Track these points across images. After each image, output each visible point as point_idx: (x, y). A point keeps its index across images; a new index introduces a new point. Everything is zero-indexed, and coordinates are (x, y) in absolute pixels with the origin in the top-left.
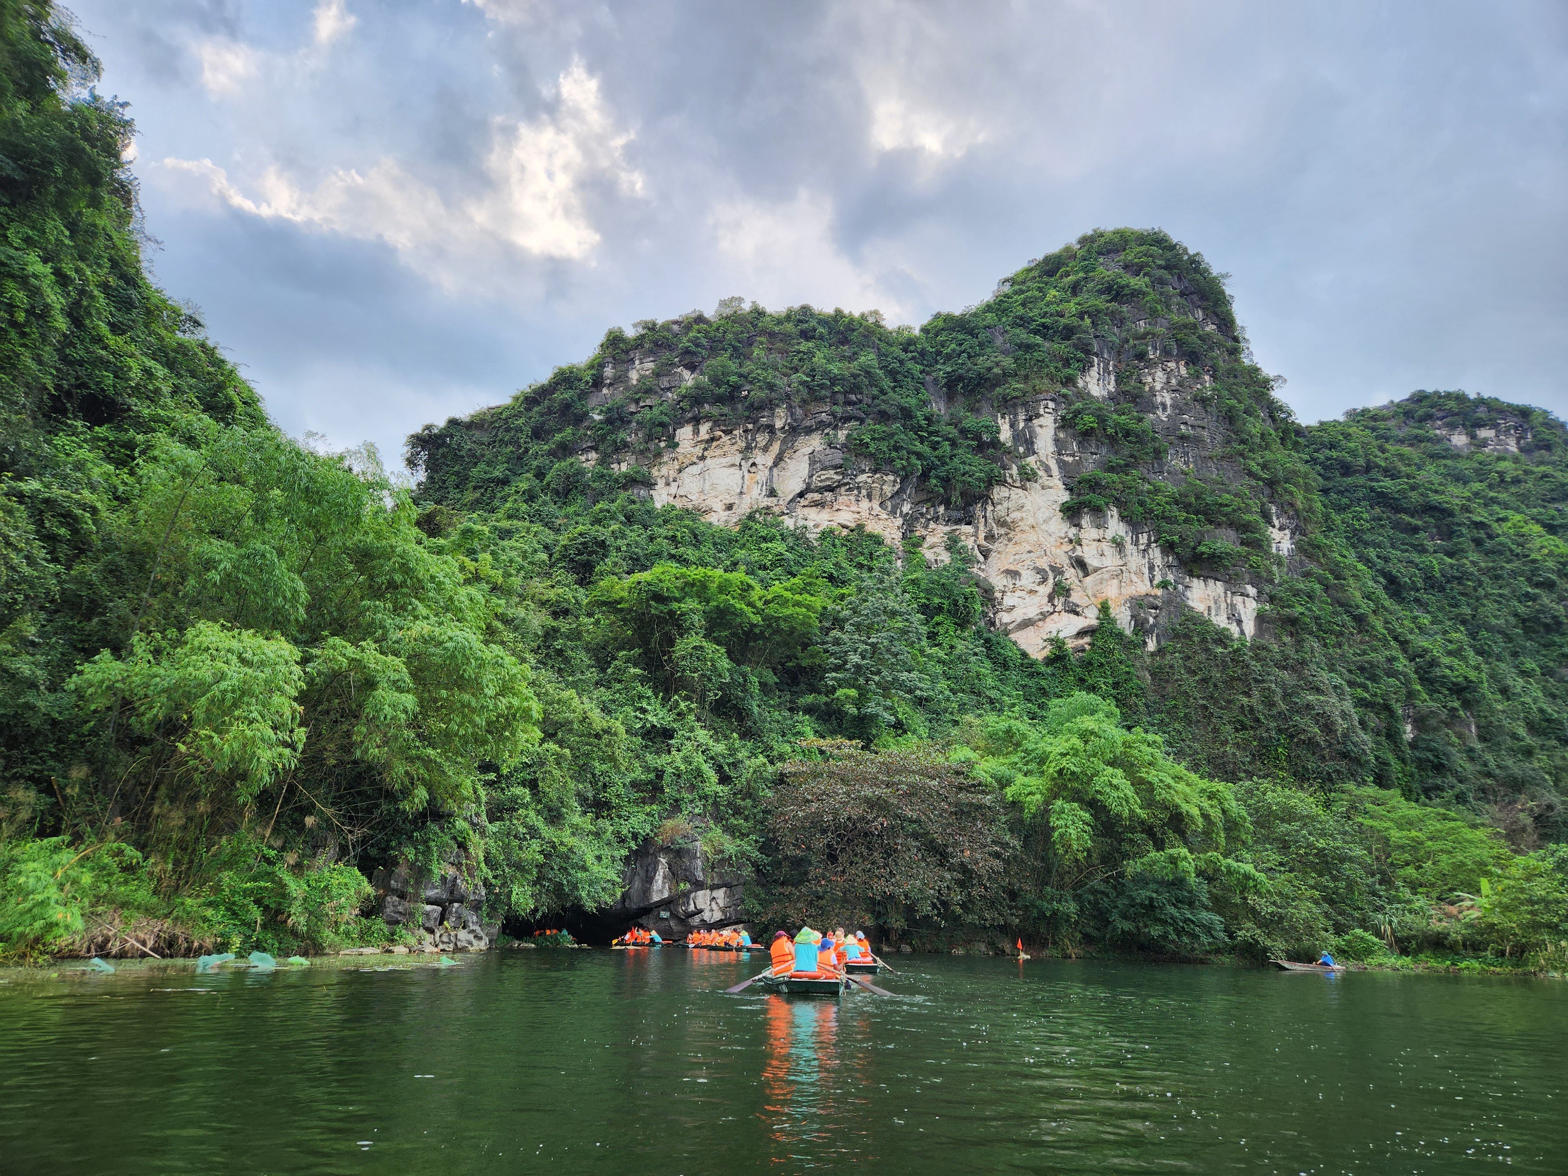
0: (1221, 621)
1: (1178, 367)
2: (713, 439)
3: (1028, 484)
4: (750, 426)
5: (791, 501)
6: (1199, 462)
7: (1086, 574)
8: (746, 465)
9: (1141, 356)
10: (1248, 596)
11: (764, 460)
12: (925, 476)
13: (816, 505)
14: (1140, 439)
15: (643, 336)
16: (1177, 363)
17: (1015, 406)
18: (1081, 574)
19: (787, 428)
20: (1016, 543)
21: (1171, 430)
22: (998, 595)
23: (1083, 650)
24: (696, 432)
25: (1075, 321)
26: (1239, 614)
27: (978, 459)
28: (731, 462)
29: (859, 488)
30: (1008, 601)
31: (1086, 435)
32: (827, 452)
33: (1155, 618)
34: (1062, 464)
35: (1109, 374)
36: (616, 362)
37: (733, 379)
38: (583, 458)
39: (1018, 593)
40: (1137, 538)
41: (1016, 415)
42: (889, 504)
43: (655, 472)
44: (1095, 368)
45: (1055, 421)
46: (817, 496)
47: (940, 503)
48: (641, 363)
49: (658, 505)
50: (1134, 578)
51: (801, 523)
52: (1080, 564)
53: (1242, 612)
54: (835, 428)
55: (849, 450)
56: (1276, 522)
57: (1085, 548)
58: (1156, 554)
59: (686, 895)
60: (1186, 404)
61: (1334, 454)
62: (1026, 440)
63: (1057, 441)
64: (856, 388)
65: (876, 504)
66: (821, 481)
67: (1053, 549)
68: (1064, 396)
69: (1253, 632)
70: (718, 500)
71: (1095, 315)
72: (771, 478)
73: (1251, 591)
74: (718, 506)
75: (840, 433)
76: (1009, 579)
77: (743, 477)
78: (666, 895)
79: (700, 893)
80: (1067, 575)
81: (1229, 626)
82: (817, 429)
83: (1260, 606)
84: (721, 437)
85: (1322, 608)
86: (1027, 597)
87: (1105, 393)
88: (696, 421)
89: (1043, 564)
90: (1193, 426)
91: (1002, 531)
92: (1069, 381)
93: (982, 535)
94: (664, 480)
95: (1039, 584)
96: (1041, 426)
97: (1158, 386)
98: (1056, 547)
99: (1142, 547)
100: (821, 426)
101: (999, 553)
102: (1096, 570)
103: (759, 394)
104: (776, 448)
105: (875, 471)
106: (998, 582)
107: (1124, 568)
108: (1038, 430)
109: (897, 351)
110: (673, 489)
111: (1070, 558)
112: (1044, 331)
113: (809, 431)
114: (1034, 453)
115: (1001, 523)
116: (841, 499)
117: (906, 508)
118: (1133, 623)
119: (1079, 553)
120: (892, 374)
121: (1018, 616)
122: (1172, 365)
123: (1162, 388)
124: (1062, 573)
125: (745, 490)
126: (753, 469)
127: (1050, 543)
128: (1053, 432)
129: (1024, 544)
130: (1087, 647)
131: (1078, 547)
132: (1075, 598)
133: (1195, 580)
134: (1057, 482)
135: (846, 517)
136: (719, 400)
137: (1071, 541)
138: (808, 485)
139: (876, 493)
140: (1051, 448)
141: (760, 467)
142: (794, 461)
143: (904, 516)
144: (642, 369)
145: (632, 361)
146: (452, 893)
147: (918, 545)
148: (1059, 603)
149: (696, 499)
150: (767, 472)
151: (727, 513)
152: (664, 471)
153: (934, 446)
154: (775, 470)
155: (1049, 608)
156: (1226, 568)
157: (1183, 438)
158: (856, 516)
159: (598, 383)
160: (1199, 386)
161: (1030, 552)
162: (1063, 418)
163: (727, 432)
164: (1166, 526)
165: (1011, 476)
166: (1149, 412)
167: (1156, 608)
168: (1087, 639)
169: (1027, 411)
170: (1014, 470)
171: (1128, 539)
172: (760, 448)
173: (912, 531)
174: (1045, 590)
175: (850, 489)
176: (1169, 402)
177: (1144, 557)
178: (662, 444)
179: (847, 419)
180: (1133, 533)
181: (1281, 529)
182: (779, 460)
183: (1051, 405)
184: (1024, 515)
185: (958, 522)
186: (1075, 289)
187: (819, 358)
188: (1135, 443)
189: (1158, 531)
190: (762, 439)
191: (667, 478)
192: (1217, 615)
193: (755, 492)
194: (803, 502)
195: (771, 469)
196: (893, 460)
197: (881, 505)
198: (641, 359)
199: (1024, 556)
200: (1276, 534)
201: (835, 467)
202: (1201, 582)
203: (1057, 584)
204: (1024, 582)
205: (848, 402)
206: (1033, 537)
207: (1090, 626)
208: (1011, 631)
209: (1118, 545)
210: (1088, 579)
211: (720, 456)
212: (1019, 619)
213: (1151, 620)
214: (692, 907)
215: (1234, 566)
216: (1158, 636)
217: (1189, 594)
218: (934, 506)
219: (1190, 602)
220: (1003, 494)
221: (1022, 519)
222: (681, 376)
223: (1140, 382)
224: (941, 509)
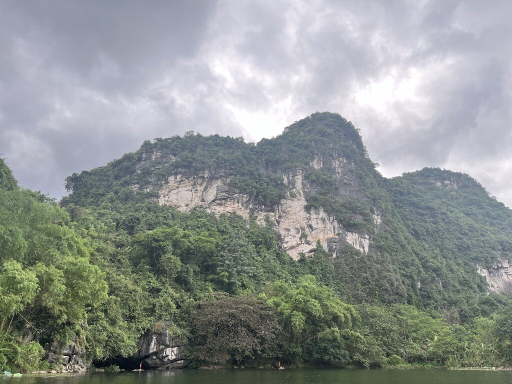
0: (357, 247)
1: (343, 160)
2: (182, 181)
3: (293, 199)
4: (196, 176)
5: (210, 203)
6: (350, 192)
7: (313, 231)
8: (194, 190)
9: (331, 156)
10: (366, 238)
11: (200, 188)
12: (257, 195)
13: (219, 205)
14: (331, 184)
15: (157, 143)
16: (343, 158)
17: (288, 171)
18: (311, 230)
19: (209, 177)
20: (289, 219)
21: (341, 181)
22: (283, 237)
23: (311, 257)
24: (176, 178)
25: (309, 143)
27: (276, 190)
28: (188, 189)
29: (234, 199)
30: (286, 239)
31: (313, 182)
32: (223, 186)
34: (305, 192)
35: (320, 161)
36: (147, 152)
37: (190, 159)
38: (133, 187)
39: (290, 237)
40: (330, 218)
41: (289, 174)
42: (245, 205)
43: (160, 192)
44: (316, 159)
45: (302, 177)
46: (219, 202)
47: (263, 205)
48: (156, 153)
49: (160, 204)
50: (329, 232)
51: (213, 211)
52: (310, 227)
53: (364, 244)
54: (226, 178)
55: (231, 186)
56: (376, 213)
57: (312, 221)
58: (336, 223)
59: (163, 350)
60: (346, 172)
61: (398, 188)
62: (292, 183)
63: (303, 184)
64: (234, 164)
65: (240, 205)
66: (221, 196)
67: (301, 221)
68: (305, 169)
69: (368, 251)
70: (183, 203)
71: (316, 141)
72: (202, 195)
73: (367, 237)
74: (183, 205)
75: (228, 179)
76: (286, 232)
77: (192, 195)
78: (155, 350)
79: (168, 349)
80: (306, 231)
81: (360, 249)
82: (220, 178)
83: (370, 242)
84: (185, 180)
85: (391, 242)
86: (292, 238)
87: (319, 168)
88: (176, 174)
89: (298, 226)
90: (348, 180)
91: (284, 215)
92: (307, 164)
93: (277, 216)
94: (163, 195)
95: (297, 233)
96: (297, 179)
97: (337, 166)
99: (331, 221)
100: (221, 177)
101: (283, 222)
102: (316, 229)
103: (199, 165)
104: (205, 184)
105: (240, 193)
106: (283, 233)
107: (325, 228)
108: (296, 180)
109: (248, 151)
110: (166, 199)
111: (307, 224)
112: (299, 146)
113: (217, 179)
114: (295, 188)
115: (284, 212)
116: (228, 203)
117: (251, 206)
118: (328, 248)
119: (310, 223)
120: (247, 159)
121: (289, 245)
122: (341, 159)
124: (304, 230)
125: (193, 199)
126: (196, 192)
127: (300, 219)
128: (301, 181)
129: (292, 219)
130: (313, 256)
131: (310, 221)
132: (309, 238)
133: (349, 233)
134: (303, 198)
135: (229, 209)
136: (184, 167)
137: (307, 219)
138: (216, 197)
139: (240, 201)
140: (301, 187)
141: (199, 191)
142: (211, 189)
143: (250, 209)
144: (157, 155)
145: (153, 152)
146: (73, 351)
147: (255, 219)
148: (303, 240)
149: (175, 202)
150: (201, 193)
151: (186, 207)
152: (163, 192)
153: (261, 185)
154: (204, 193)
155: (300, 242)
156: (359, 229)
157: (345, 184)
158: (233, 209)
159: (140, 159)
160: (350, 166)
161: (293, 222)
162: (305, 176)
163: (187, 178)
164: (339, 214)
165: (287, 196)
166: (334, 175)
167: (336, 242)
168: (313, 253)
169: (293, 173)
170: (288, 194)
171: (327, 218)
172: (199, 184)
173: (253, 214)
174: (299, 236)
175: (231, 199)
176: (340, 172)
177: (332, 225)
178: (163, 182)
179: (230, 175)
180: (328, 216)
181: (377, 215)
182: (206, 188)
183: (301, 171)
184: (292, 209)
185: (269, 211)
186: (309, 132)
187: (221, 154)
188: (329, 185)
189: (337, 216)
190: (200, 181)
192: (356, 245)
193: (197, 200)
194: (214, 204)
195: (203, 192)
196: (246, 189)
197: (242, 205)
198: (156, 152)
199: (292, 224)
200: (376, 217)
201: (226, 192)
202: (351, 234)
203: (303, 234)
204: (291, 233)
205: (231, 169)
206: (294, 217)
207: (314, 249)
208: (287, 250)
209: (323, 220)
210: (313, 232)
211: (184, 187)
212: (290, 246)
213: (334, 247)
214: (164, 354)
215: (362, 228)
216: (336, 252)
217: (347, 238)
218: (260, 205)
219: (347, 241)
220: (284, 202)
221: (291, 211)
222: (171, 158)
223: (331, 165)
224: (263, 207)
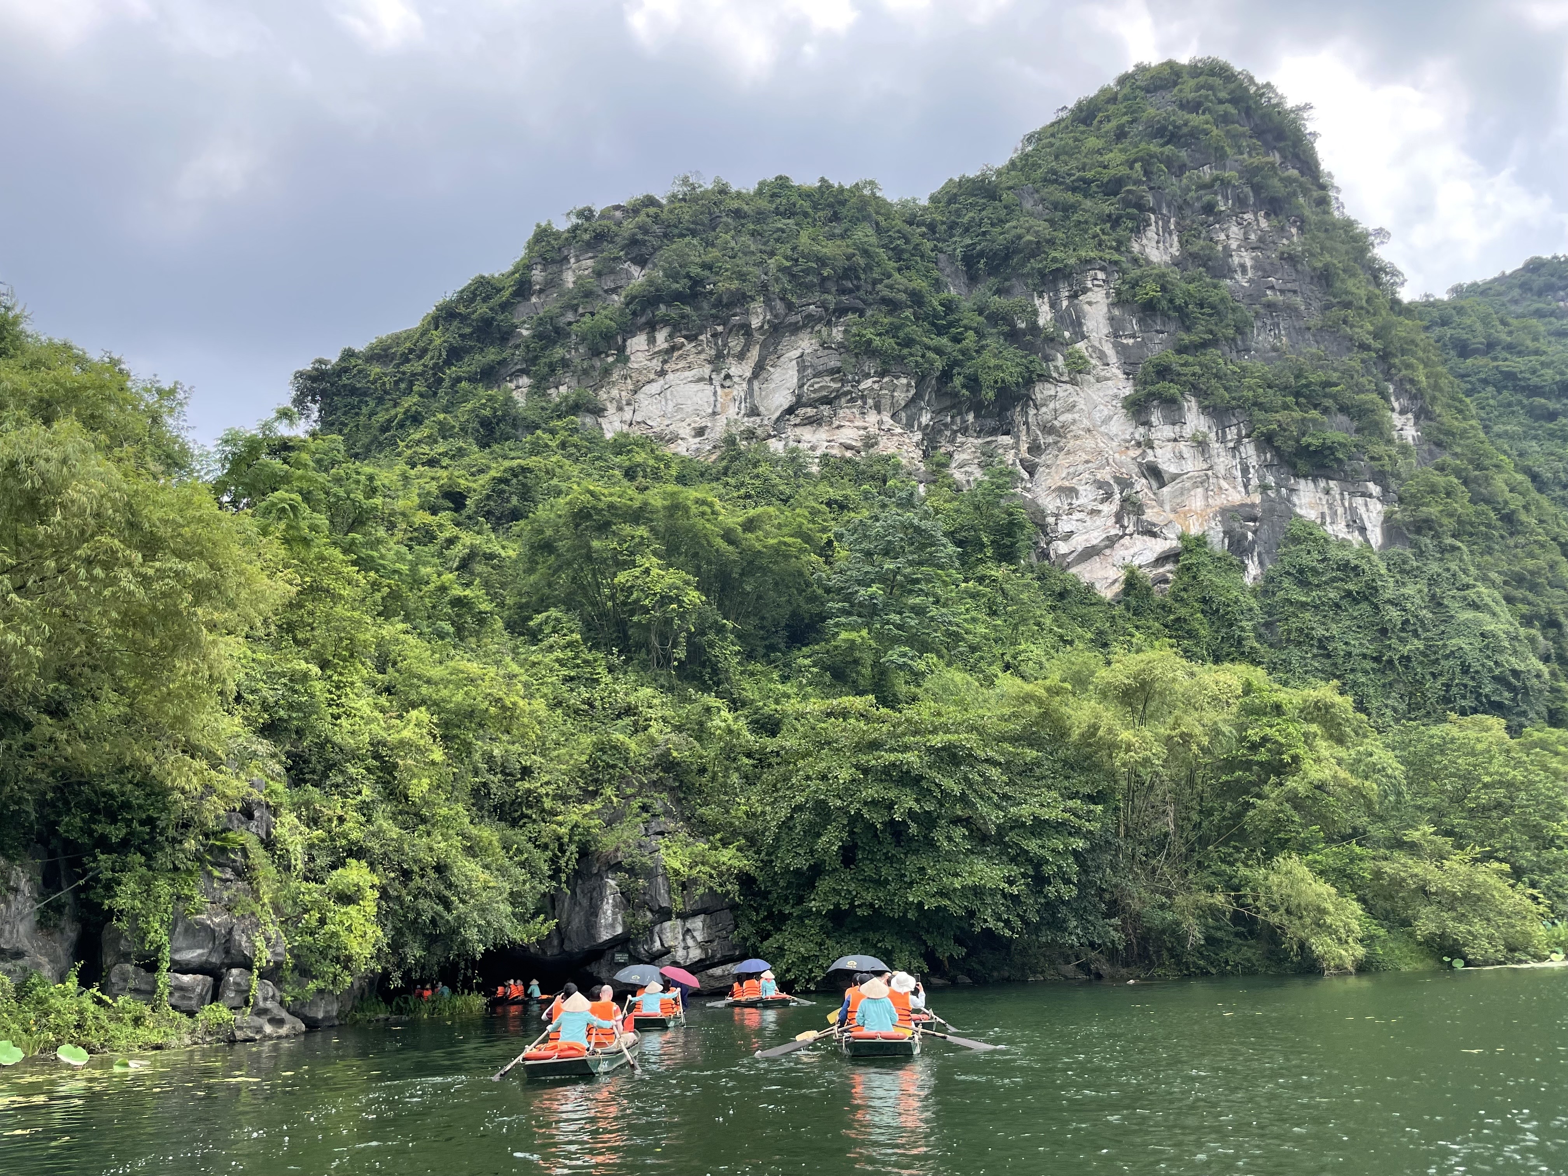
0: (1338, 529)
1: (1257, 220)
2: (673, 349)
3: (1078, 377)
4: (720, 329)
5: (778, 419)
6: (1294, 334)
7: (1162, 484)
8: (717, 379)
9: (1209, 209)
10: (1370, 496)
11: (741, 370)
12: (946, 376)
13: (811, 423)
14: (1216, 311)
15: (575, 228)
16: (1255, 214)
17: (1055, 281)
18: (1155, 485)
19: (766, 327)
20: (1069, 453)
21: (1253, 298)
22: (1051, 520)
23: (1166, 581)
24: (652, 341)
25: (1124, 171)
26: (1361, 519)
27: (1010, 351)
28: (698, 376)
29: (863, 398)
30: (1065, 526)
31: (1149, 309)
32: (819, 353)
33: (1255, 532)
34: (1121, 350)
35: (1170, 234)
36: (546, 262)
37: (695, 270)
38: (512, 385)
39: (1077, 515)
40: (1224, 433)
41: (1057, 291)
42: (903, 415)
43: (603, 395)
44: (1153, 227)
45: (1108, 295)
46: (810, 411)
47: (968, 411)
48: (578, 261)
49: (609, 436)
50: (1224, 484)
51: (792, 444)
52: (1154, 472)
53: (1365, 517)
54: (829, 323)
55: (848, 351)
56: (1396, 405)
57: (1159, 452)
58: (1249, 450)
59: (649, 930)
60: (1272, 264)
62: (1072, 322)
63: (1112, 319)
64: (850, 272)
65: (886, 418)
66: (815, 391)
67: (1117, 456)
68: (1116, 263)
69: (1380, 541)
70: (684, 424)
71: (1147, 161)
72: (750, 392)
73: (1374, 489)
74: (685, 431)
75: (835, 330)
76: (1064, 498)
77: (715, 393)
78: (619, 930)
79: (667, 924)
80: (1138, 487)
81: (1349, 537)
82: (805, 326)
83: (1386, 508)
84: (683, 345)
85: (1462, 505)
86: (1088, 519)
87: (1167, 258)
88: (651, 327)
89: (1105, 475)
90: (1282, 292)
91: (1050, 439)
92: (1120, 246)
93: (1024, 447)
94: (615, 404)
95: (1103, 501)
96: (1090, 303)
97: (1234, 245)
98: (1121, 453)
99: (1231, 445)
100: (810, 321)
101: (1048, 466)
102: (1174, 477)
103: (726, 286)
104: (754, 353)
105: (882, 374)
106: (1050, 503)
107: (1210, 473)
108: (1086, 307)
109: (899, 223)
110: (627, 415)
111: (1140, 465)
112: (1083, 187)
113: (795, 329)
114: (1084, 337)
115: (1048, 429)
116: (841, 413)
117: (925, 419)
118: (1226, 541)
119: (1150, 458)
120: (898, 254)
121: (1079, 543)
122: (1248, 216)
123: (1239, 246)
124: (1131, 485)
125: (718, 409)
126: (727, 383)
127: (1112, 450)
128: (1105, 309)
129: (1079, 453)
130: (1170, 576)
131: (1149, 451)
132: (1150, 515)
133: (1302, 482)
134: (1115, 371)
135: (849, 434)
136: (679, 297)
137: (1139, 444)
138: (799, 397)
139: (886, 402)
140: (1105, 329)
141: (736, 379)
142: (779, 370)
143: (924, 429)
144: (580, 269)
145: (566, 259)
146: (227, 952)
147: (946, 465)
148: (1130, 522)
149: (658, 425)
150: (745, 385)
151: (698, 440)
152: (615, 392)
153: (956, 340)
154: (756, 384)
155: (1116, 531)
156: (1339, 461)
157: (1270, 306)
158: (862, 432)
159: (523, 289)
160: (1285, 241)
161: (1087, 462)
162: (1118, 293)
163: (691, 338)
164: (1259, 414)
165: (1056, 368)
166: (1225, 277)
167: (1254, 520)
168: (1169, 567)
169: (1071, 285)
170: (1060, 361)
171: (1213, 436)
172: (734, 356)
173: (935, 448)
174: (1110, 508)
175: (853, 400)
176: (1249, 263)
177: (1234, 457)
178: (610, 359)
179: (841, 311)
180: (1217, 426)
181: (1403, 412)
182: (759, 370)
183: (1101, 275)
184: (1076, 416)
185: (994, 432)
186: (1121, 135)
187: (804, 239)
188: (1211, 315)
189: (1251, 425)
190: (736, 343)
191: (619, 401)
192: (1332, 523)
193: (732, 411)
194: (794, 420)
195: (750, 381)
196: (904, 358)
197: (893, 416)
198: (577, 257)
199: (1081, 468)
200: (1397, 420)
201: (832, 372)
202: (1311, 485)
203: (1124, 500)
204: (1081, 501)
205: (843, 291)
206: (1089, 443)
207: (1171, 549)
208: (1069, 565)
209: (1200, 443)
210: (1165, 489)
211: (684, 369)
212: (1080, 549)
213: (1250, 536)
214: (657, 944)
215: (1350, 458)
216: (1259, 555)
217: (1295, 499)
218: (960, 413)
219: (1298, 510)
220: (1047, 393)
221: (1074, 422)
222: (627, 272)
223: (1211, 240)
224: (971, 417)
